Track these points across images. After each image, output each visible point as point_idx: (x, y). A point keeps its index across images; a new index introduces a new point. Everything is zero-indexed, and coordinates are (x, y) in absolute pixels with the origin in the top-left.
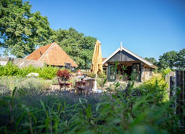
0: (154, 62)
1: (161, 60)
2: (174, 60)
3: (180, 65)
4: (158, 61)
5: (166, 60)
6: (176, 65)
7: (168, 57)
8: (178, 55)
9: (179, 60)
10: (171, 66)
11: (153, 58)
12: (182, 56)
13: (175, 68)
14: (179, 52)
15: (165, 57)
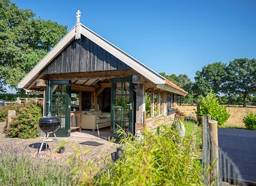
0: (187, 82)
1: (198, 78)
2: (219, 79)
3: (231, 88)
4: (193, 81)
5: (207, 79)
6: (224, 90)
7: (210, 74)
8: (226, 69)
9: (228, 78)
10: (215, 91)
11: (185, 76)
12: (233, 72)
13: (221, 95)
14: (228, 64)
15: (205, 73)
